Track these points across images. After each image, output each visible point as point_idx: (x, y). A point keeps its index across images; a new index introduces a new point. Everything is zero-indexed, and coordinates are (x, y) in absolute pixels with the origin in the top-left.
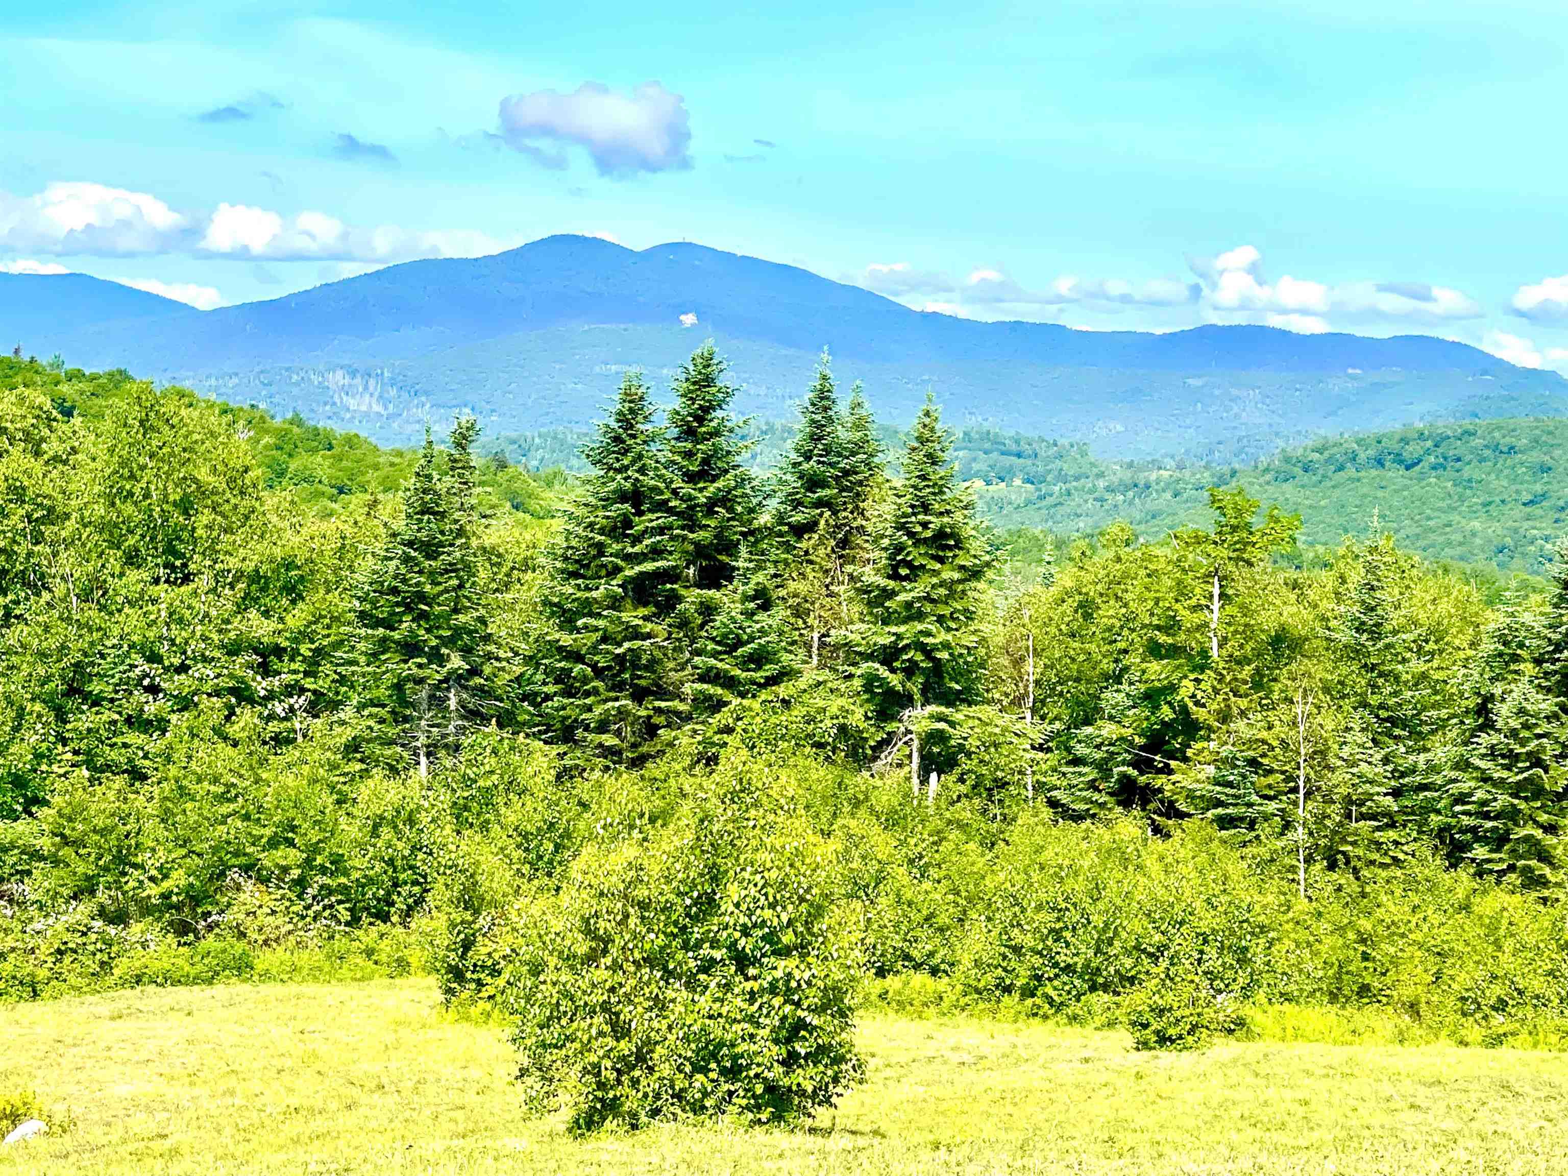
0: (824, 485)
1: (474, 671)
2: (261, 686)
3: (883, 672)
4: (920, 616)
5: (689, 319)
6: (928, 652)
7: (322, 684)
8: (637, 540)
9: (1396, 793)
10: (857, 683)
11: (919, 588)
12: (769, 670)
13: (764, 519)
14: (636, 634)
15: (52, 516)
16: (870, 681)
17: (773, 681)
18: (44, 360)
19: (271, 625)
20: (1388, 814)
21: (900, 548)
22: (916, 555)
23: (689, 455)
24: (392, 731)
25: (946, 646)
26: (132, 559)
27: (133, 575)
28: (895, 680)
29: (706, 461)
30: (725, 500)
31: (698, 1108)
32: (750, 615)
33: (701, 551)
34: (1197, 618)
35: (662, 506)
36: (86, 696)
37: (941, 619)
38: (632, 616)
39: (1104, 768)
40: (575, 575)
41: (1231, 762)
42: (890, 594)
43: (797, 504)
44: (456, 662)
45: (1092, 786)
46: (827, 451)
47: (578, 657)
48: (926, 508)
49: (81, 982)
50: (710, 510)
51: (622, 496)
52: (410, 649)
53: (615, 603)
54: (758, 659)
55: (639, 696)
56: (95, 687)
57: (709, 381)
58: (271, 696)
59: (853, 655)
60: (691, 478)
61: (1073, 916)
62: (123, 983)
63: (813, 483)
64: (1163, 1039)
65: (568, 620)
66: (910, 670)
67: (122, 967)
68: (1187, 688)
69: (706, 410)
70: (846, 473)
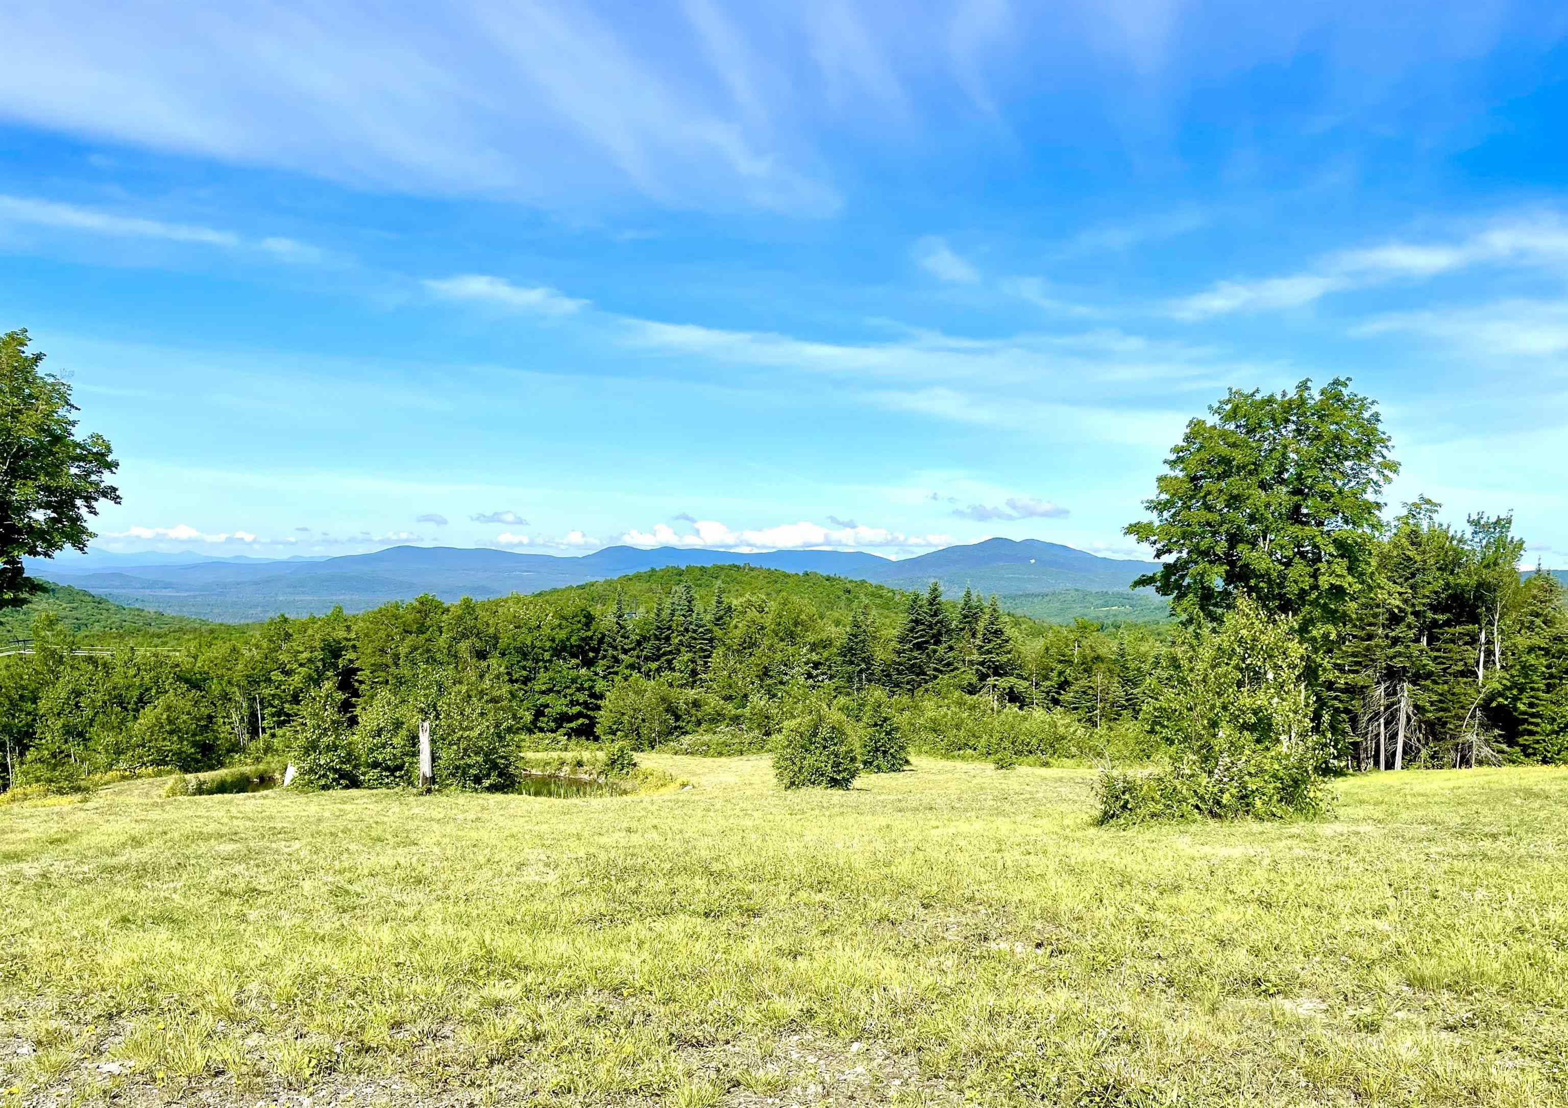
0: (968, 617)
1: (869, 669)
2: (815, 673)
3: (981, 668)
4: (991, 653)
5: (1033, 561)
6: (993, 662)
7: (833, 673)
8: (917, 633)
9: (1127, 700)
10: (974, 672)
11: (991, 646)
12: (951, 668)
13: (953, 626)
14: (916, 658)
15: (763, 628)
16: (977, 670)
17: (952, 671)
18: (842, 577)
19: (819, 656)
20: (1124, 705)
21: (985, 634)
22: (990, 637)
23: (931, 610)
24: (847, 685)
25: (998, 661)
26: (782, 640)
27: (782, 643)
28: (984, 670)
29: (935, 612)
30: (940, 622)
31: (813, 783)
32: (945, 653)
33: (933, 636)
34: (1070, 653)
35: (923, 624)
36: (769, 676)
37: (997, 654)
38: (916, 654)
39: (1048, 693)
40: (900, 642)
41: (1077, 692)
42: (982, 647)
43: (961, 623)
44: (863, 666)
45: (1045, 699)
46: (969, 608)
47: (901, 665)
48: (993, 624)
49: (755, 751)
50: (936, 624)
51: (912, 621)
52: (852, 663)
53: (911, 650)
54: (949, 664)
55: (918, 675)
56: (771, 673)
57: (936, 590)
58: (817, 675)
59: (971, 663)
60: (931, 616)
61: (1005, 734)
62: (766, 751)
63: (965, 617)
64: (1002, 767)
65: (899, 653)
66: (989, 667)
67: (768, 747)
68: (1068, 671)
69: (936, 597)
70: (975, 614)
